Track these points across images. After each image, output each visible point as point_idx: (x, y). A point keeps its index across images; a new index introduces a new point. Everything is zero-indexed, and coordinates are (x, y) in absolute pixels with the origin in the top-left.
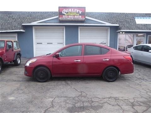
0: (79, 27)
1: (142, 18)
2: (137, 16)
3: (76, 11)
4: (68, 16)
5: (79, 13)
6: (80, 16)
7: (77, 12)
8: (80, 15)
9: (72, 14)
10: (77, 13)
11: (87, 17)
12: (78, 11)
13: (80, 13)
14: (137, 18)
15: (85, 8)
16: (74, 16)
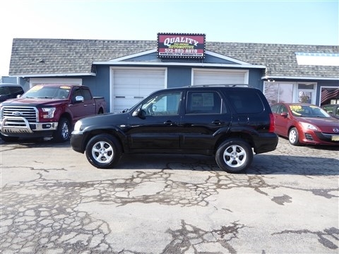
0: (193, 69)
1: (310, 54)
2: (301, 51)
3: (189, 41)
4: (174, 49)
5: (193, 44)
6: (196, 51)
7: (190, 43)
8: (195, 48)
9: (180, 47)
10: (190, 45)
11: (207, 52)
12: (191, 40)
13: (195, 44)
14: (299, 53)
15: (204, 35)
16: (185, 49)
